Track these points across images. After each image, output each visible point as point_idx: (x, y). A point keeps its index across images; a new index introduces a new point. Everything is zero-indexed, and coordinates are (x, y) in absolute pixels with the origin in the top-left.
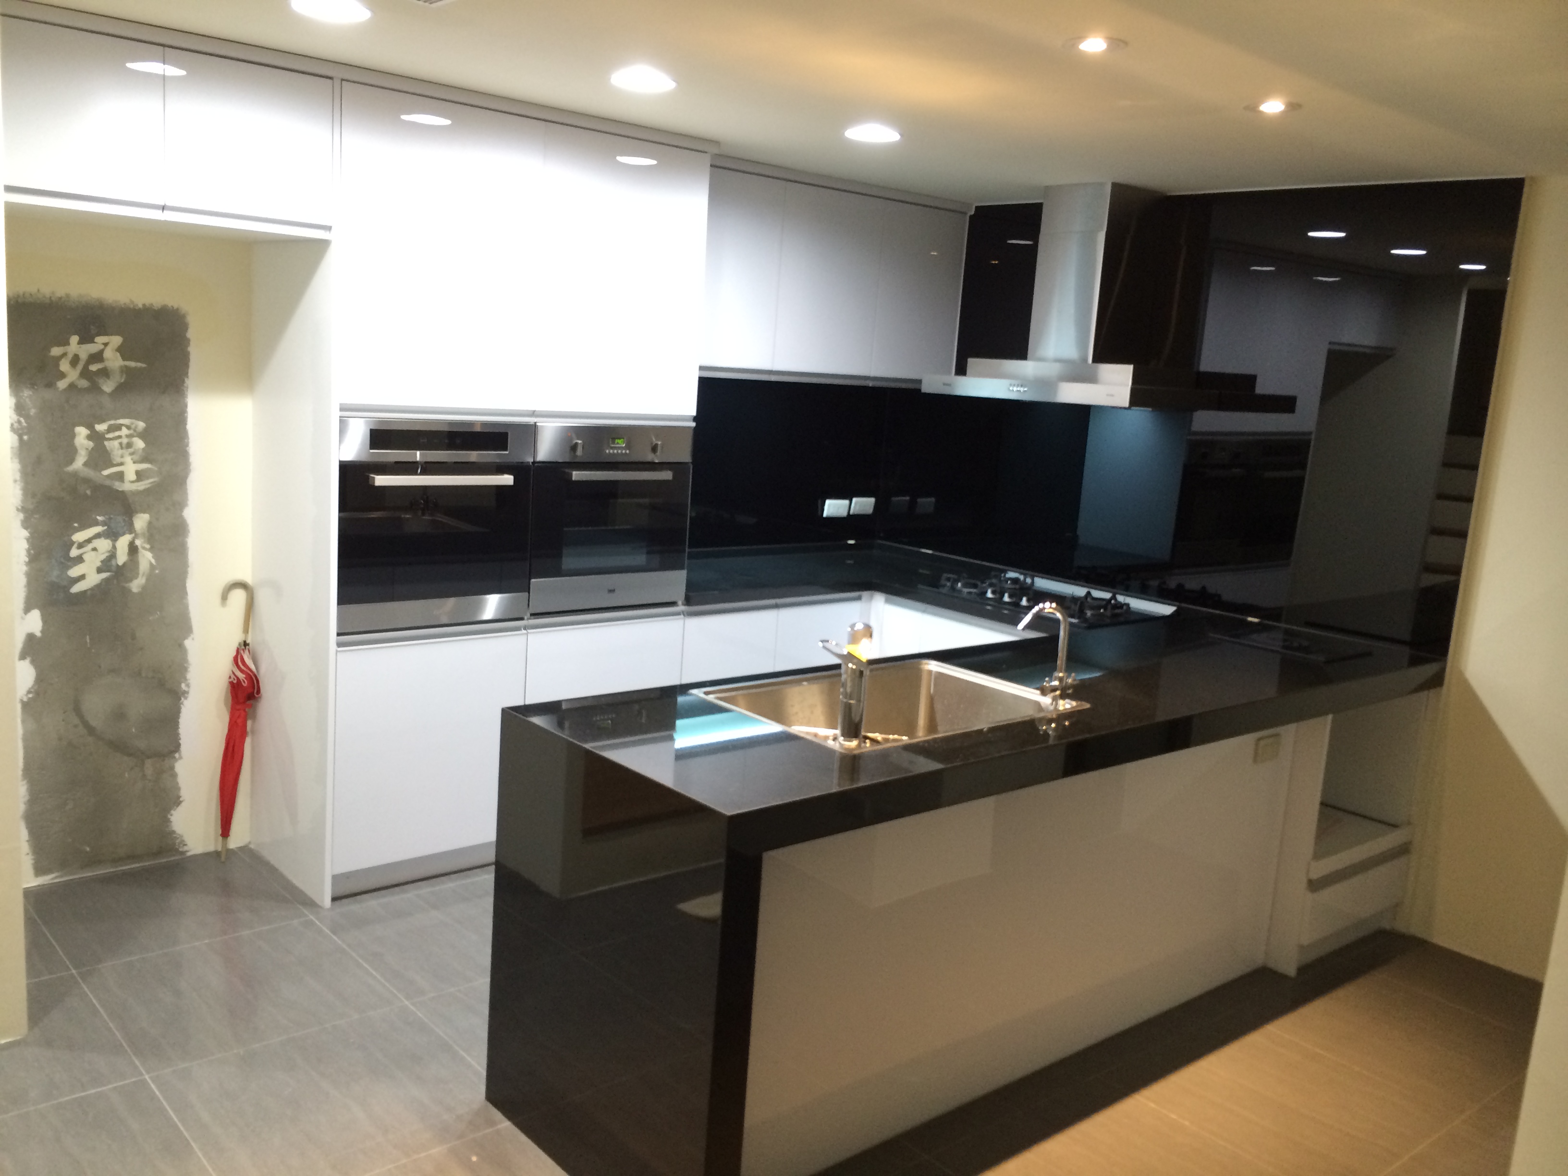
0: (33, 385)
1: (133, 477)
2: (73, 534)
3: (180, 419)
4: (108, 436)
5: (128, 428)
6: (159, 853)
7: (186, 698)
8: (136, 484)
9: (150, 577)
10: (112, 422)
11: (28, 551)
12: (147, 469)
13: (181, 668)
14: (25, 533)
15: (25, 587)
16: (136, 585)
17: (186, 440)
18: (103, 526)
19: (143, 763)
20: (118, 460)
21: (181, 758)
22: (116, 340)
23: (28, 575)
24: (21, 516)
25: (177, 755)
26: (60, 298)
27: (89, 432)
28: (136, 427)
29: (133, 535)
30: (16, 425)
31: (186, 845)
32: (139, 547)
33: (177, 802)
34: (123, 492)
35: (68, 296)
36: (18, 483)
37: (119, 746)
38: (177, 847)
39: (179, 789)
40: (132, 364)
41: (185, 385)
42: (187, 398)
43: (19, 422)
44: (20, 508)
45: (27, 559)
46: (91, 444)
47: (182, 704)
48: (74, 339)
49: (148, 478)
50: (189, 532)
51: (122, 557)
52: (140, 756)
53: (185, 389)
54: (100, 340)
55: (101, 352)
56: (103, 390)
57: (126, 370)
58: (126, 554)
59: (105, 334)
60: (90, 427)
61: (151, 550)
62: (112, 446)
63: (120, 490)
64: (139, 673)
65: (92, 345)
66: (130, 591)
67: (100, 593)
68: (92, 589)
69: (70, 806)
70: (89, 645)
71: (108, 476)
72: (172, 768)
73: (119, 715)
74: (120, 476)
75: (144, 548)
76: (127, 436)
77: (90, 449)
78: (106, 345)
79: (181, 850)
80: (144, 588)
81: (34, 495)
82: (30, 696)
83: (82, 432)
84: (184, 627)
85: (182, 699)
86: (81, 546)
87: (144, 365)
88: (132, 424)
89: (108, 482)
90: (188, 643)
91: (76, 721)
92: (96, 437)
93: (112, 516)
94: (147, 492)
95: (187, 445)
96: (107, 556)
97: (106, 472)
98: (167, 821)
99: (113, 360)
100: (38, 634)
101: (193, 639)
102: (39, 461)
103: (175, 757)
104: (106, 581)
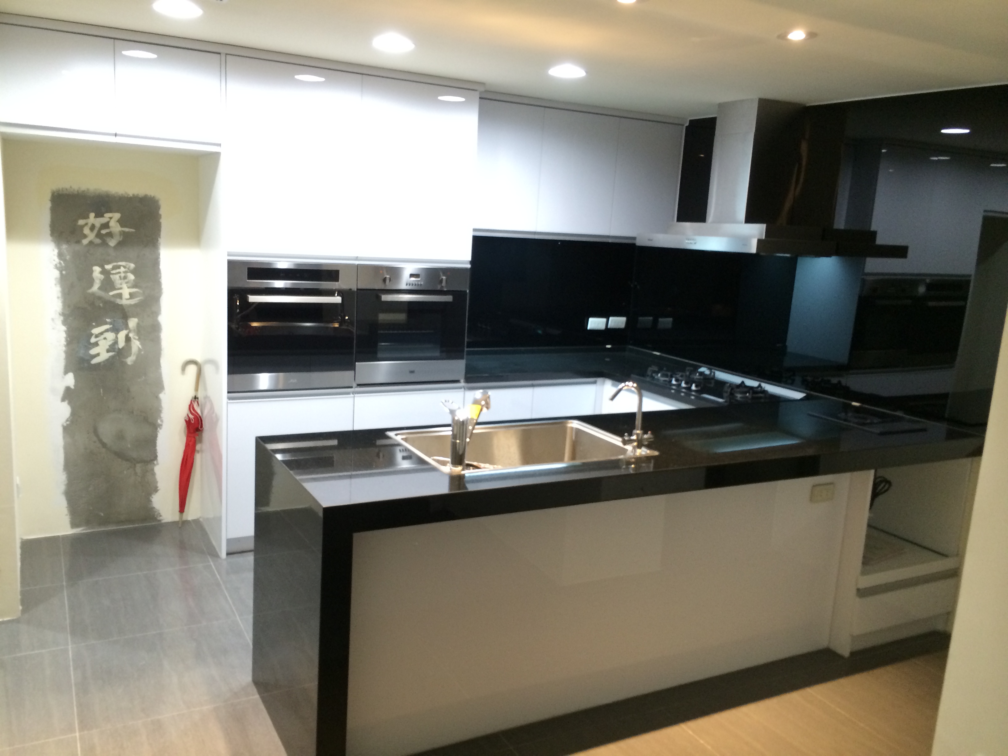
0: (68, 242)
1: (128, 297)
2: (92, 329)
3: (156, 263)
4: (112, 272)
5: (124, 267)
6: (144, 520)
7: (161, 429)
8: (131, 300)
9: (139, 355)
10: (115, 264)
11: (66, 338)
12: (137, 292)
13: (158, 410)
14: (64, 328)
15: (64, 359)
16: (130, 360)
17: (159, 275)
18: (110, 325)
19: (135, 465)
20: (119, 286)
21: (158, 464)
22: (117, 216)
23: (66, 352)
24: (62, 318)
25: (155, 462)
26: (84, 191)
27: (101, 270)
28: (129, 267)
29: (127, 331)
30: (58, 265)
31: (161, 516)
32: (132, 338)
33: (156, 490)
34: (121, 305)
35: (88, 190)
36: (60, 299)
37: (120, 455)
38: (155, 516)
39: (157, 482)
40: (127, 230)
41: (159, 242)
42: (160, 250)
43: (60, 263)
44: (61, 313)
45: (65, 343)
46: (102, 277)
47: (158, 432)
48: (92, 215)
49: (136, 297)
50: (162, 330)
51: (121, 344)
52: (132, 462)
53: (158, 244)
54: (108, 215)
55: (108, 223)
56: (110, 246)
57: (123, 233)
58: (124, 342)
59: (111, 211)
60: (102, 266)
61: (139, 339)
62: (115, 278)
63: (120, 304)
64: (132, 412)
65: (101, 219)
66: (126, 363)
67: (108, 365)
68: (104, 362)
69: (91, 489)
70: (102, 395)
71: (113, 296)
72: (153, 470)
73: (120, 436)
74: (120, 296)
75: (135, 339)
76: (125, 272)
77: (102, 279)
78: (111, 218)
79: (158, 519)
80: (135, 362)
81: (69, 306)
82: (68, 423)
83: (97, 270)
84: (159, 386)
85: (158, 429)
86: (97, 336)
87: (133, 230)
88: (127, 265)
89: (112, 299)
90: (162, 396)
91: (95, 439)
92: (105, 272)
93: (115, 319)
94: (136, 305)
95: (160, 278)
96: (112, 343)
97: (111, 293)
98: (150, 501)
99: (115, 227)
100: (72, 387)
101: (165, 394)
102: (72, 286)
103: (154, 463)
104: (112, 357)
